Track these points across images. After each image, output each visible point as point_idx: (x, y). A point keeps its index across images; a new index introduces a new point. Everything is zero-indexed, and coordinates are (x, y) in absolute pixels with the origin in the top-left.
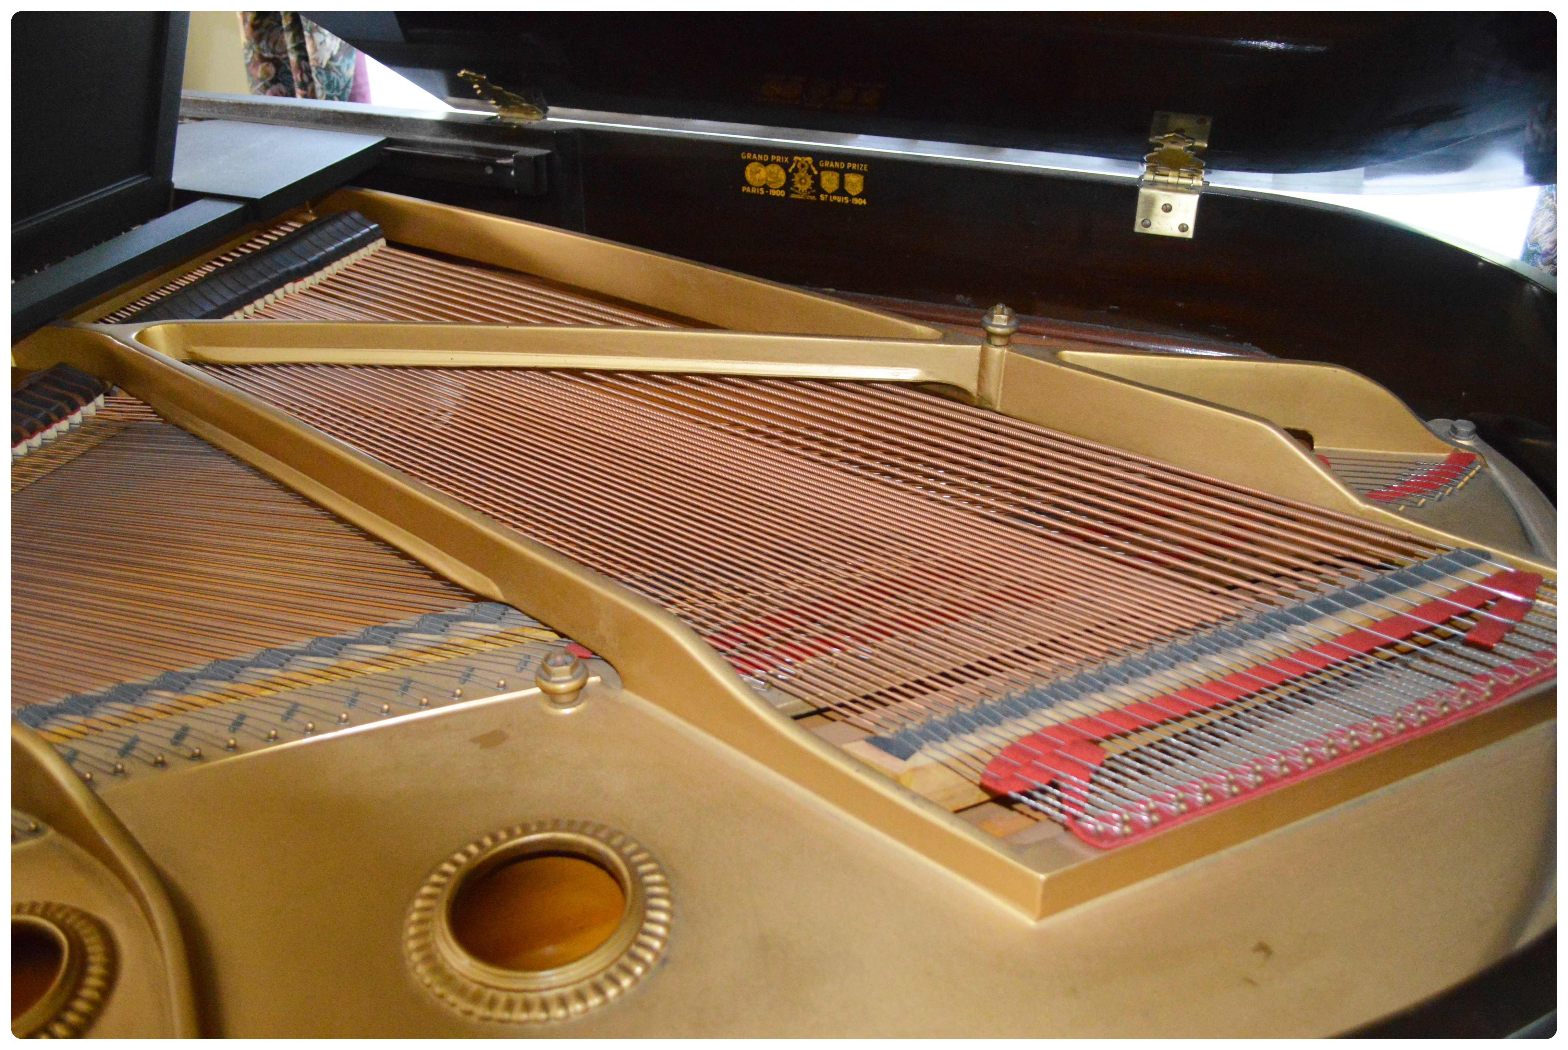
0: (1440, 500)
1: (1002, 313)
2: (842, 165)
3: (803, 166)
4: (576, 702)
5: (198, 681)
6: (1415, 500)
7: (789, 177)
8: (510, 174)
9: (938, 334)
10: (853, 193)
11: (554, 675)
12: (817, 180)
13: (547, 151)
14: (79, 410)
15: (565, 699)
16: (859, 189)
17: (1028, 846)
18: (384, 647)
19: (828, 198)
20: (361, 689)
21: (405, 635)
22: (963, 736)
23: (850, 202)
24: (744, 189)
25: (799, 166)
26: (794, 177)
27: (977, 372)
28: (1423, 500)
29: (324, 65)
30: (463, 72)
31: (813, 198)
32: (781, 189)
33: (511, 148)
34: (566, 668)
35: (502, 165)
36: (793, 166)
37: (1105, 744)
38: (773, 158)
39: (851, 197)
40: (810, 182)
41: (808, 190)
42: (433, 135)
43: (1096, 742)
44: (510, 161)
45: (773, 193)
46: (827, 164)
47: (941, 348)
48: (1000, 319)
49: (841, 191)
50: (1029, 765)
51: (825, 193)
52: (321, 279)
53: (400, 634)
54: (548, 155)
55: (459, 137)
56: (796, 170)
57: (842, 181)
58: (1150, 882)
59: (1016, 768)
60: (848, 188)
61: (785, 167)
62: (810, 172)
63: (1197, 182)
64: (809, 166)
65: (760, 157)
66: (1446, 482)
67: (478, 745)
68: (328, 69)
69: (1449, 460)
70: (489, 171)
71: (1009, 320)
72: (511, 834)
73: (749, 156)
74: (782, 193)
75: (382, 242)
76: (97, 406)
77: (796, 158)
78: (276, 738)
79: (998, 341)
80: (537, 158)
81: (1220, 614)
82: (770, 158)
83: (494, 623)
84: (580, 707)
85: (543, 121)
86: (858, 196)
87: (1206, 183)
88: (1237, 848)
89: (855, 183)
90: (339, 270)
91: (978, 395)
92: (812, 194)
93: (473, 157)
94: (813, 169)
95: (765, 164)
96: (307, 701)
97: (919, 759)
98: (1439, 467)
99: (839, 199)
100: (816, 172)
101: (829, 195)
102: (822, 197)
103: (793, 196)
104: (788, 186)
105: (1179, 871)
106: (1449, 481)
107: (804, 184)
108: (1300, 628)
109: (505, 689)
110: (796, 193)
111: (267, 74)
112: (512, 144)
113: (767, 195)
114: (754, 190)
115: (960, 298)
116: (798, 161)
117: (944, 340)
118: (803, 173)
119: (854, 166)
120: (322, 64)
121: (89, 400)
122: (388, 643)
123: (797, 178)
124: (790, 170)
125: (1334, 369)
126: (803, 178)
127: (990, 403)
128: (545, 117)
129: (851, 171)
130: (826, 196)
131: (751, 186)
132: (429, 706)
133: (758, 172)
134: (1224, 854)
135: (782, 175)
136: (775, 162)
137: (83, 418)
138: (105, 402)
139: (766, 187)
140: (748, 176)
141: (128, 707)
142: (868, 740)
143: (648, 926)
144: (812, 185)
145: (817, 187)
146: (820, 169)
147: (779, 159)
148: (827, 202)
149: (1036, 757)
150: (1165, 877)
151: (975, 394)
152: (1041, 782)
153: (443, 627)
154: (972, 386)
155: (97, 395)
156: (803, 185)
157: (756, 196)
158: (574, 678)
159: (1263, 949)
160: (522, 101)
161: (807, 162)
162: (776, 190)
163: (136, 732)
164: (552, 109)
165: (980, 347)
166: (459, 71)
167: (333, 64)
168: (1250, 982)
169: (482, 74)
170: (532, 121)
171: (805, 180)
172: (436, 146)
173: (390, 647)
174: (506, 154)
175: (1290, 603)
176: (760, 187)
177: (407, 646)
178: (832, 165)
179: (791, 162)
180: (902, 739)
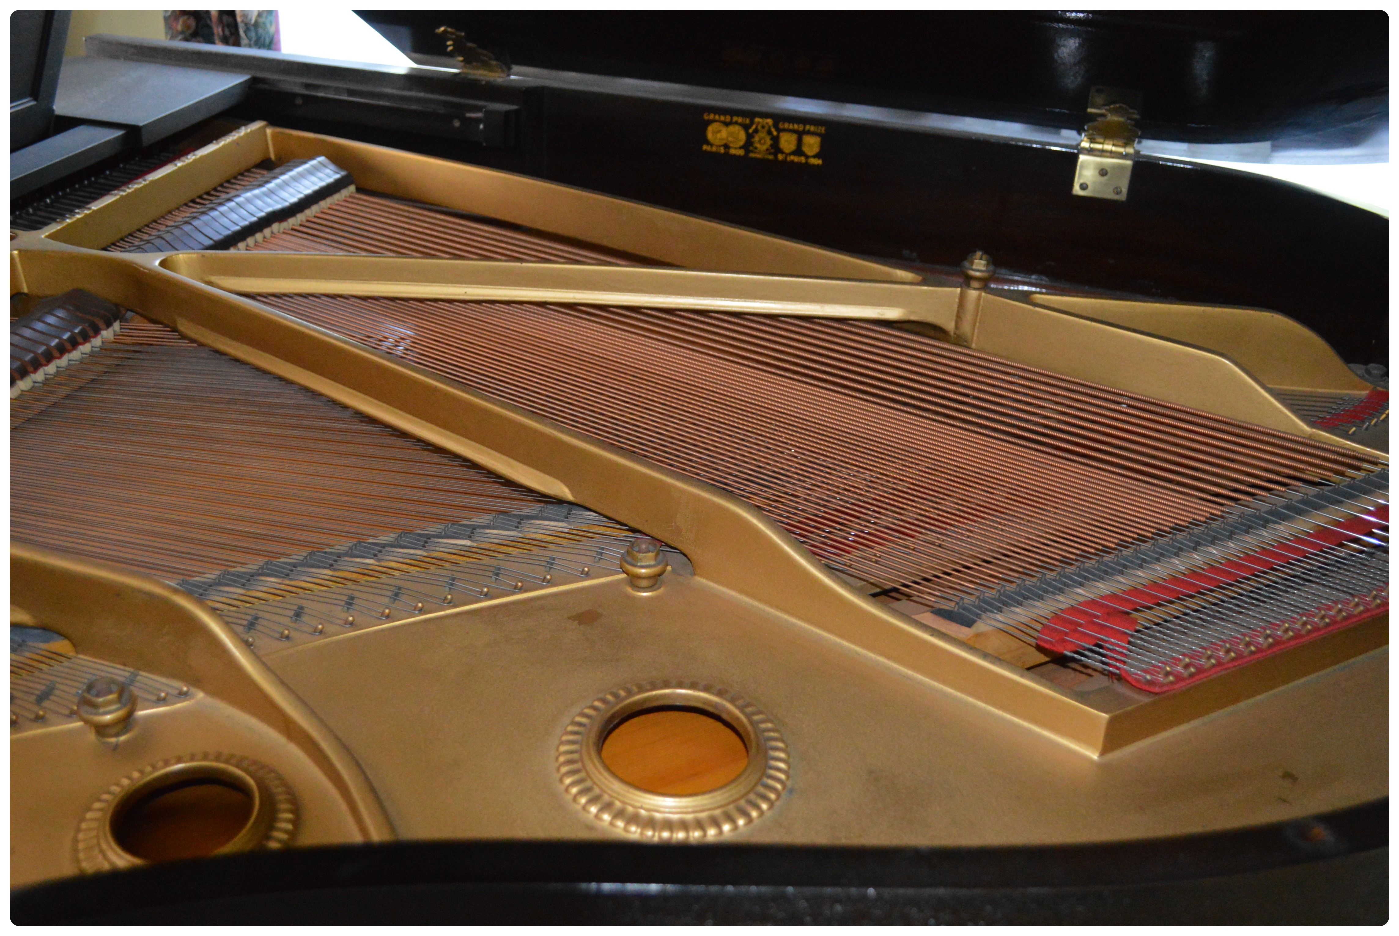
0: (1367, 429)
1: (981, 259)
2: (801, 128)
3: (763, 127)
4: (656, 586)
5: (299, 568)
6: (1347, 429)
7: (750, 137)
8: (479, 127)
9: (918, 278)
10: (810, 154)
11: (641, 560)
12: (776, 140)
13: (514, 107)
14: (100, 334)
15: (644, 583)
16: (816, 149)
17: (1089, 693)
18: (465, 541)
19: (786, 158)
20: (457, 575)
21: (482, 531)
22: (1013, 609)
23: (807, 163)
24: (705, 147)
25: (759, 127)
26: (753, 137)
27: (955, 314)
28: (1354, 429)
29: (253, 21)
30: (442, 29)
31: (771, 157)
32: (741, 148)
33: (481, 103)
34: (651, 555)
35: (471, 119)
36: (754, 127)
37: (1135, 614)
38: (735, 119)
39: (807, 157)
40: (769, 142)
41: (767, 150)
42: (399, 89)
43: (1128, 614)
44: (479, 115)
45: (733, 151)
46: (786, 125)
47: (924, 290)
48: (980, 264)
49: (799, 151)
50: (1075, 631)
51: (782, 152)
52: (302, 221)
53: (478, 530)
54: (516, 111)
55: (425, 91)
56: (756, 131)
57: (800, 142)
58: (1184, 727)
59: (1066, 634)
60: (805, 149)
61: (746, 127)
62: (769, 133)
63: (1130, 150)
64: (770, 127)
65: (722, 118)
66: (1371, 414)
67: (576, 622)
68: (256, 25)
69: (1370, 397)
70: (457, 124)
71: (987, 265)
72: (630, 693)
73: (712, 116)
74: (741, 152)
75: (352, 188)
76: (114, 331)
77: (757, 120)
78: (388, 617)
79: (975, 284)
80: (507, 113)
81: (1208, 515)
82: (732, 119)
83: (563, 521)
84: (661, 591)
85: (507, 78)
86: (814, 157)
87: (1137, 152)
88: (1251, 701)
89: (812, 144)
90: (316, 212)
91: (955, 334)
92: (770, 154)
93: (442, 110)
94: (773, 130)
95: (727, 124)
96: (408, 585)
97: (981, 627)
98: (1362, 402)
99: (795, 159)
100: (775, 133)
101: (787, 155)
102: (780, 157)
103: (752, 155)
104: (748, 145)
105: (1206, 718)
106: (1372, 413)
107: (764, 144)
108: (1277, 526)
109: (587, 576)
110: (755, 153)
111: (188, 27)
112: (480, 99)
113: (726, 154)
114: (714, 149)
115: (906, 252)
116: (759, 123)
117: (925, 282)
118: (762, 134)
119: (812, 128)
120: (251, 20)
121: (109, 325)
122: (470, 537)
123: (756, 138)
124: (751, 131)
125: (1271, 314)
126: (763, 138)
127: (966, 341)
128: (509, 75)
129: (809, 133)
130: (784, 155)
131: (712, 145)
132: (522, 590)
133: (719, 131)
134: (1242, 705)
135: (742, 136)
136: (736, 123)
137: (103, 342)
138: (121, 328)
139: (726, 146)
140: (710, 136)
141: (241, 591)
142: (932, 612)
143: (773, 763)
144: (772, 146)
145: (776, 147)
146: (779, 131)
147: (740, 120)
148: (784, 162)
149: (1080, 625)
150: (1196, 723)
151: (952, 334)
152: (1089, 644)
153: (516, 524)
154: (950, 326)
155: (115, 320)
156: (762, 145)
157: (716, 154)
158: (658, 564)
159: (1288, 776)
160: (491, 59)
161: (767, 123)
162: (736, 148)
163: (256, 612)
164: (515, 68)
165: (959, 290)
166: (439, 27)
167: (262, 20)
168: (1284, 801)
169: (461, 31)
170: (496, 77)
171: (765, 141)
172: (403, 99)
173: (472, 541)
174: (478, 109)
175: (1265, 507)
176: (720, 146)
177: (486, 540)
178: (791, 127)
179: (752, 123)
180: (961, 611)
